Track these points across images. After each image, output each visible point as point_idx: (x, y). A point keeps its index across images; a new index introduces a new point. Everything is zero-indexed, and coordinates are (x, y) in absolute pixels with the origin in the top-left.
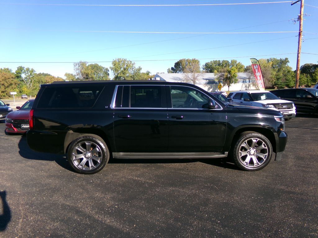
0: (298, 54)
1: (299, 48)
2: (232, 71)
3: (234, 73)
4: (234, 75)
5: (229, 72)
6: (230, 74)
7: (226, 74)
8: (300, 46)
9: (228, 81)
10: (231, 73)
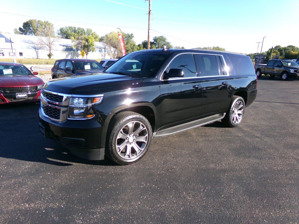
0: (149, 30)
1: (149, 25)
2: (90, 40)
3: (92, 42)
4: (91, 44)
5: (87, 40)
6: (88, 42)
7: (84, 42)
8: (150, 24)
9: (86, 49)
10: (89, 41)
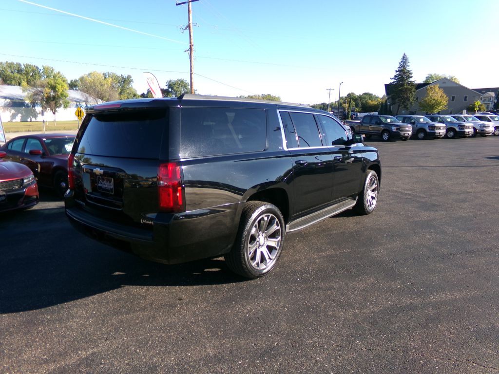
0: (191, 74)
1: (191, 67)
2: (59, 87)
3: (63, 91)
4: (62, 94)
5: (54, 88)
6: (55, 91)
7: (47, 90)
9: (53, 103)
10: (57, 90)
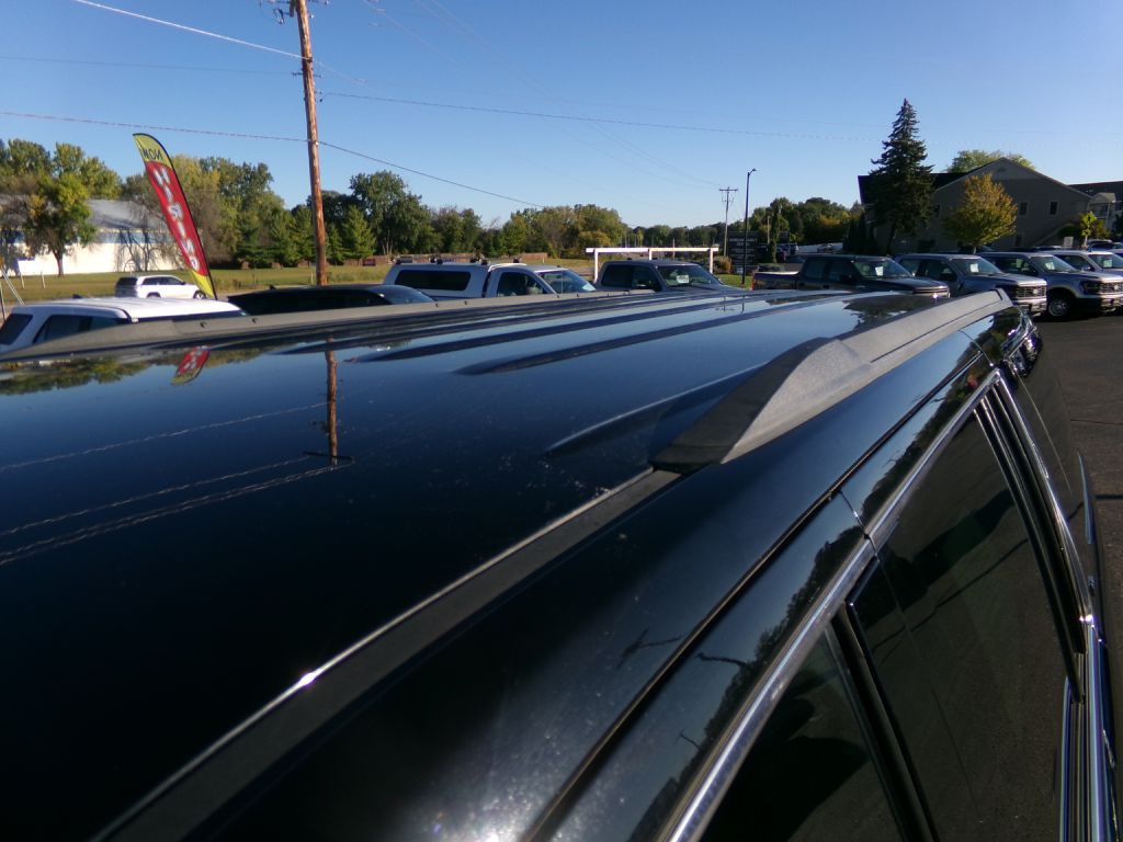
0: (311, 145)
1: (309, 123)
2: (66, 192)
3: (76, 202)
4: (74, 210)
5: (53, 195)
6: (56, 202)
7: (36, 200)
8: (312, 117)
9: (52, 233)
10: (61, 199)
